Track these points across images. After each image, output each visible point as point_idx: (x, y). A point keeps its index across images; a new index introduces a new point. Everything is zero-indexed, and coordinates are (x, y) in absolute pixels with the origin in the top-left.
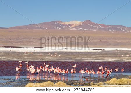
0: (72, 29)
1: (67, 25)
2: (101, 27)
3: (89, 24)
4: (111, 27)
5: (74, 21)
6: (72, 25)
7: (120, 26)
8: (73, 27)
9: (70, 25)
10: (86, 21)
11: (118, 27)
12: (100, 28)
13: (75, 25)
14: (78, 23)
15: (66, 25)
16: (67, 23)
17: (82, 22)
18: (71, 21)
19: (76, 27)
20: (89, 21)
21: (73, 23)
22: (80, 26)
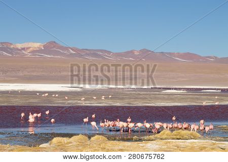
0: (27, 55)
1: (20, 48)
2: (72, 52)
3: (54, 47)
4: (88, 52)
5: (30, 43)
6: (28, 48)
7: (101, 51)
8: (29, 53)
9: (23, 49)
10: (49, 43)
11: (99, 53)
12: (71, 54)
13: (31, 49)
14: (36, 45)
15: (18, 49)
16: (19, 46)
17: (43, 45)
18: (25, 43)
19: (33, 52)
20: (55, 42)
21: (28, 46)
22: (40, 51)
